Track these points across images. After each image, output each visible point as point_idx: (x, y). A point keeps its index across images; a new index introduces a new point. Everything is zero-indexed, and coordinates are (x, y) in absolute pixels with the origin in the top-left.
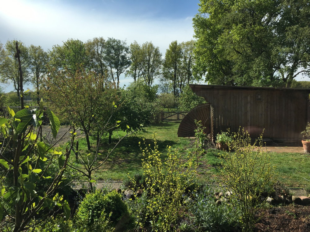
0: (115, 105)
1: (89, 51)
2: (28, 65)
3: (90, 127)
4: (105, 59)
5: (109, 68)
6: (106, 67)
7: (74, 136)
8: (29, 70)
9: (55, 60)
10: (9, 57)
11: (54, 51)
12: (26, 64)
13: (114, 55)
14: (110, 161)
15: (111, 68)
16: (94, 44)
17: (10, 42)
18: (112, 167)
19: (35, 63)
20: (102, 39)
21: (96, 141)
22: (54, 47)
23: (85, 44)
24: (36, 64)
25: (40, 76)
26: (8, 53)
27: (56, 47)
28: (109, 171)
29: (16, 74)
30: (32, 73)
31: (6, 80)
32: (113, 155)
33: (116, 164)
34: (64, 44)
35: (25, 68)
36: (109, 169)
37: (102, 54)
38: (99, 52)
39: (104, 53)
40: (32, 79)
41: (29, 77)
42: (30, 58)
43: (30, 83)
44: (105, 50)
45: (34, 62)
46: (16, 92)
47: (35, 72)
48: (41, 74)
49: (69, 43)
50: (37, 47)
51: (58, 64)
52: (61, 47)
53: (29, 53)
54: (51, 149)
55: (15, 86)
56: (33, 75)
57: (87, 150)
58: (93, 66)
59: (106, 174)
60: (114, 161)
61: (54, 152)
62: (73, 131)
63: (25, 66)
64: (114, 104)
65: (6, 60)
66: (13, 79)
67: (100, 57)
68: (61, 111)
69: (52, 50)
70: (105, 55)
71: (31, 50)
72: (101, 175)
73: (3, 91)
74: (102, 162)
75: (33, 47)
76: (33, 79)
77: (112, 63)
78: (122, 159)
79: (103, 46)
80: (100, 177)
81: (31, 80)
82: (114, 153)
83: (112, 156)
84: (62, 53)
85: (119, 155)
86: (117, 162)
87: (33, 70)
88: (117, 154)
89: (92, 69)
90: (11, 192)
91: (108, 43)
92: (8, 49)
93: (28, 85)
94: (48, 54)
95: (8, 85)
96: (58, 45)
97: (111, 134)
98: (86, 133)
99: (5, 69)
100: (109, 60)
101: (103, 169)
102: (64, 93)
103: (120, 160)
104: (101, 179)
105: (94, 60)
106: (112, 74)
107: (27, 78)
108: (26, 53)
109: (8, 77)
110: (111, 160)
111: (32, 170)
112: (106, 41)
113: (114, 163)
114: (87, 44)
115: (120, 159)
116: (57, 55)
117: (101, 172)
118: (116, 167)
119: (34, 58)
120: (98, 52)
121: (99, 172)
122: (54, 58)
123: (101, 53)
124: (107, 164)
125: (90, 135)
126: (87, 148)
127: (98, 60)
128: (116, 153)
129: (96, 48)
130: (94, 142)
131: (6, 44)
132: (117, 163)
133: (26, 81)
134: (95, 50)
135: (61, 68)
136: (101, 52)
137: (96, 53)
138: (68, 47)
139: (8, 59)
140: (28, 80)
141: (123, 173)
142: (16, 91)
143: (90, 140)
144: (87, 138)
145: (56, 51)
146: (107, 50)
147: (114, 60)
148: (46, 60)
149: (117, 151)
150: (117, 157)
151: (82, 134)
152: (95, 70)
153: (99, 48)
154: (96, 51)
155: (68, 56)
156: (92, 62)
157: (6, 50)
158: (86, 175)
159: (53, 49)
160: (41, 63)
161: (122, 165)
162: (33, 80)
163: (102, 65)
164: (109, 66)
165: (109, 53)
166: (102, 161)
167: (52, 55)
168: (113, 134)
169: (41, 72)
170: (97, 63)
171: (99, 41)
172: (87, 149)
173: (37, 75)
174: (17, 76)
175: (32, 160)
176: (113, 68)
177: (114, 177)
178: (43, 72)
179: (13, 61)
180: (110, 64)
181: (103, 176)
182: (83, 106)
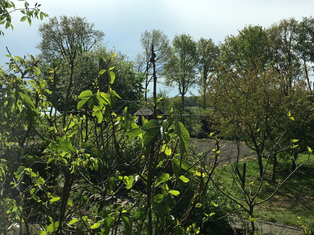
0: (291, 117)
1: (273, 40)
2: (196, 63)
3: (263, 145)
4: (296, 48)
5: (302, 61)
6: (298, 60)
7: (218, 155)
8: (196, 70)
9: (227, 54)
10: (176, 54)
11: (226, 44)
12: (193, 62)
13: (311, 42)
14: (290, 197)
15: (305, 61)
16: (280, 28)
17: (177, 37)
18: (293, 206)
19: (203, 61)
20: (293, 21)
21: (272, 166)
22: (227, 38)
23: (267, 31)
24: (205, 61)
25: (208, 76)
26: (175, 50)
27: (229, 39)
28: (286, 211)
29: (182, 75)
30: (199, 73)
31: (171, 83)
32: (296, 189)
33: (300, 202)
34: (239, 33)
35: (192, 68)
36: (288, 208)
37: (292, 42)
38: (288, 40)
39: (294, 39)
40: (198, 80)
41: (196, 77)
42: (198, 54)
43: (197, 85)
44: (297, 36)
45: (202, 59)
46: (181, 97)
47: (202, 72)
48: (210, 74)
49: (246, 31)
50: (207, 41)
51: (230, 60)
52: (236, 38)
53: (197, 49)
54: (192, 168)
55: (180, 89)
56: (200, 75)
57: (258, 178)
58: (278, 59)
59: (281, 215)
60: (297, 198)
61: (195, 172)
62: (216, 148)
63: (192, 64)
64: (290, 115)
65: (171, 59)
66: (178, 81)
67: (288, 47)
68: (225, 121)
69: (224, 43)
70: (296, 43)
71: (200, 45)
72: (274, 216)
73: (167, 95)
74: (278, 197)
75: (202, 40)
76: (200, 80)
77: (306, 53)
78: (310, 197)
79: (294, 31)
80: (272, 218)
81: (197, 82)
82: (298, 187)
83: (294, 190)
84: (236, 45)
85: (306, 190)
86: (301, 199)
87: (200, 70)
88: (302, 188)
89: (276, 64)
90: (141, 211)
91: (303, 24)
92: (175, 45)
93: (194, 87)
94: (220, 48)
95: (173, 88)
96: (231, 35)
97: (296, 157)
98: (258, 154)
99: (171, 69)
100: (301, 50)
101: (279, 207)
102: (231, 98)
103: (306, 198)
104: (273, 221)
105: (280, 51)
106: (306, 69)
107: (193, 80)
108: (194, 49)
109: (174, 78)
110: (292, 196)
111: (169, 190)
112: (299, 23)
113: (296, 201)
114: (270, 30)
115: (308, 197)
116: (230, 48)
117: (274, 211)
118: (300, 207)
119: (203, 54)
120: (285, 40)
121: (272, 210)
122: (227, 52)
123: (290, 41)
124: (285, 201)
125: (264, 157)
126: (259, 173)
127: (286, 50)
128: (301, 186)
129: (282, 34)
130: (270, 167)
131: (174, 40)
132: (302, 201)
133: (192, 83)
134: (281, 37)
135: (234, 65)
136: (291, 39)
137: (283, 41)
138: (244, 36)
139: (174, 57)
140: (194, 82)
141: (308, 218)
142: (181, 95)
143: (264, 163)
144: (259, 160)
145: (229, 43)
146: (301, 35)
147: (309, 48)
148: (216, 56)
149: (304, 184)
150: (303, 192)
151: (253, 153)
152: (280, 65)
153: (288, 34)
154: (283, 38)
155: (242, 48)
156: (275, 54)
157: (172, 46)
158: (245, 210)
159: (225, 40)
160: (210, 60)
161: (309, 205)
162: (199, 82)
163: (291, 57)
164: (301, 58)
165: (302, 39)
166: (278, 195)
167: (224, 48)
168: (299, 158)
169: (210, 71)
170: (283, 56)
171: (288, 24)
172: (259, 176)
173: (204, 75)
174: (182, 77)
175: (172, 179)
176: (308, 60)
177: (292, 221)
178: (212, 71)
179: (179, 60)
180: (303, 56)
181: (276, 217)
182: (256, 116)
